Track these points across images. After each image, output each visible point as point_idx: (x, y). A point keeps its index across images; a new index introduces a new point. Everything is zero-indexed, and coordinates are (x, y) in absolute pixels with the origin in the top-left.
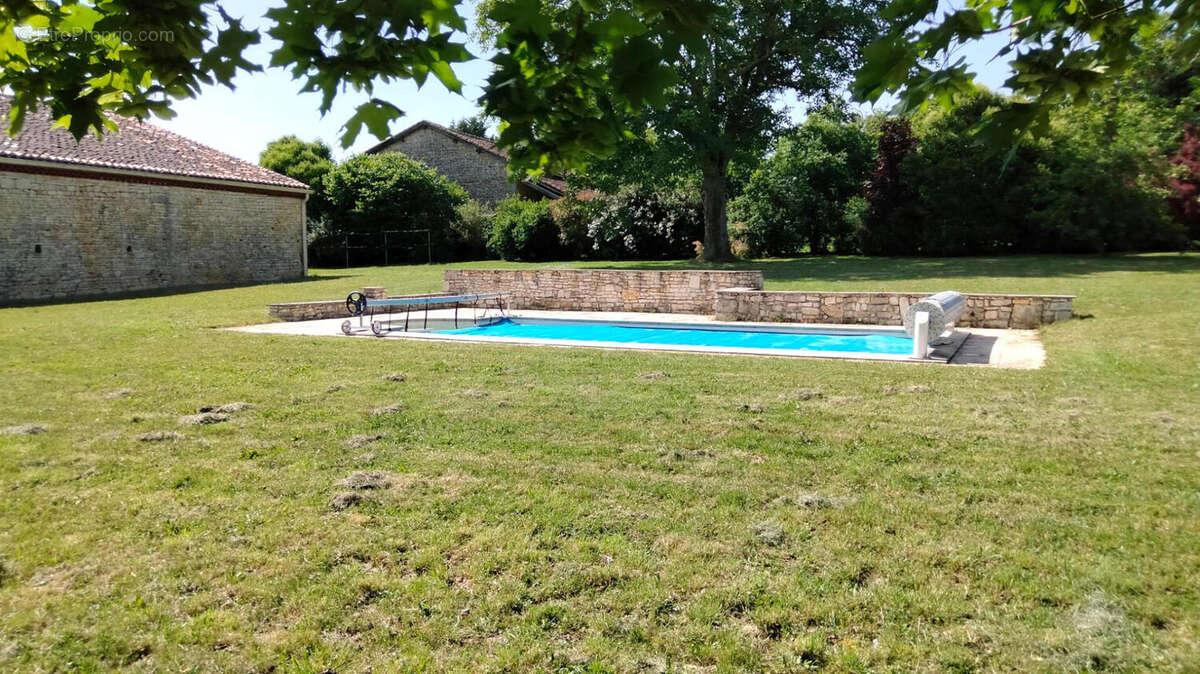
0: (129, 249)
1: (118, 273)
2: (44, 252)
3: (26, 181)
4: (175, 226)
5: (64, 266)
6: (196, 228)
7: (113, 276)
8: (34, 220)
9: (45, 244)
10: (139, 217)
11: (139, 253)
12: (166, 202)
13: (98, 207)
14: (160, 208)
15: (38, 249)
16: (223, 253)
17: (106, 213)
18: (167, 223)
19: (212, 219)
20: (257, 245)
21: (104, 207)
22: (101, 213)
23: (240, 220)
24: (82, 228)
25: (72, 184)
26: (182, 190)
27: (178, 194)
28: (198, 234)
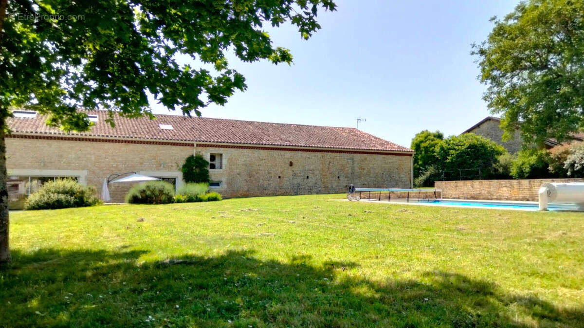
0: (338, 177)
1: (334, 186)
2: (310, 178)
3: (305, 154)
4: (356, 169)
5: (316, 183)
6: (364, 169)
7: (332, 187)
8: (307, 168)
9: (310, 176)
10: (342, 166)
11: (342, 179)
12: (353, 159)
13: (328, 162)
14: (350, 162)
15: (308, 177)
16: (375, 179)
17: (331, 164)
18: (353, 168)
19: (371, 165)
20: (390, 176)
21: (330, 162)
22: (329, 164)
23: (383, 166)
24: (322, 170)
25: (319, 154)
26: (359, 155)
27: (357, 157)
28: (365, 172)
